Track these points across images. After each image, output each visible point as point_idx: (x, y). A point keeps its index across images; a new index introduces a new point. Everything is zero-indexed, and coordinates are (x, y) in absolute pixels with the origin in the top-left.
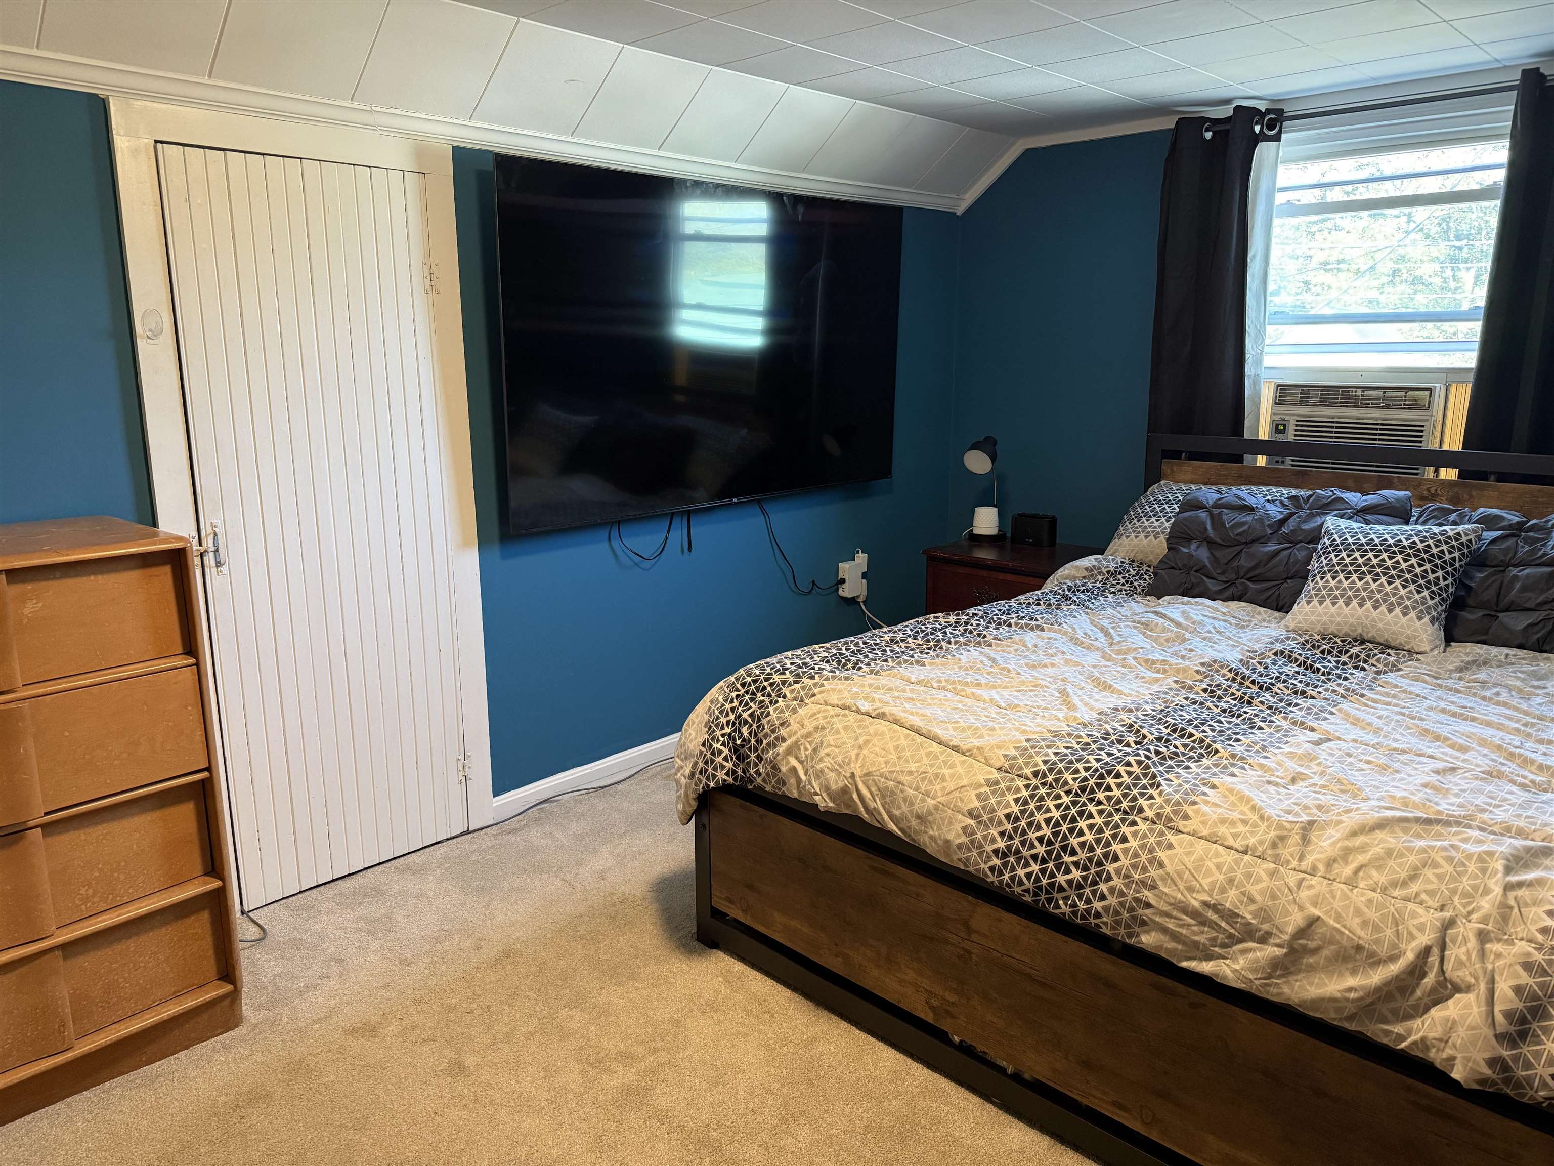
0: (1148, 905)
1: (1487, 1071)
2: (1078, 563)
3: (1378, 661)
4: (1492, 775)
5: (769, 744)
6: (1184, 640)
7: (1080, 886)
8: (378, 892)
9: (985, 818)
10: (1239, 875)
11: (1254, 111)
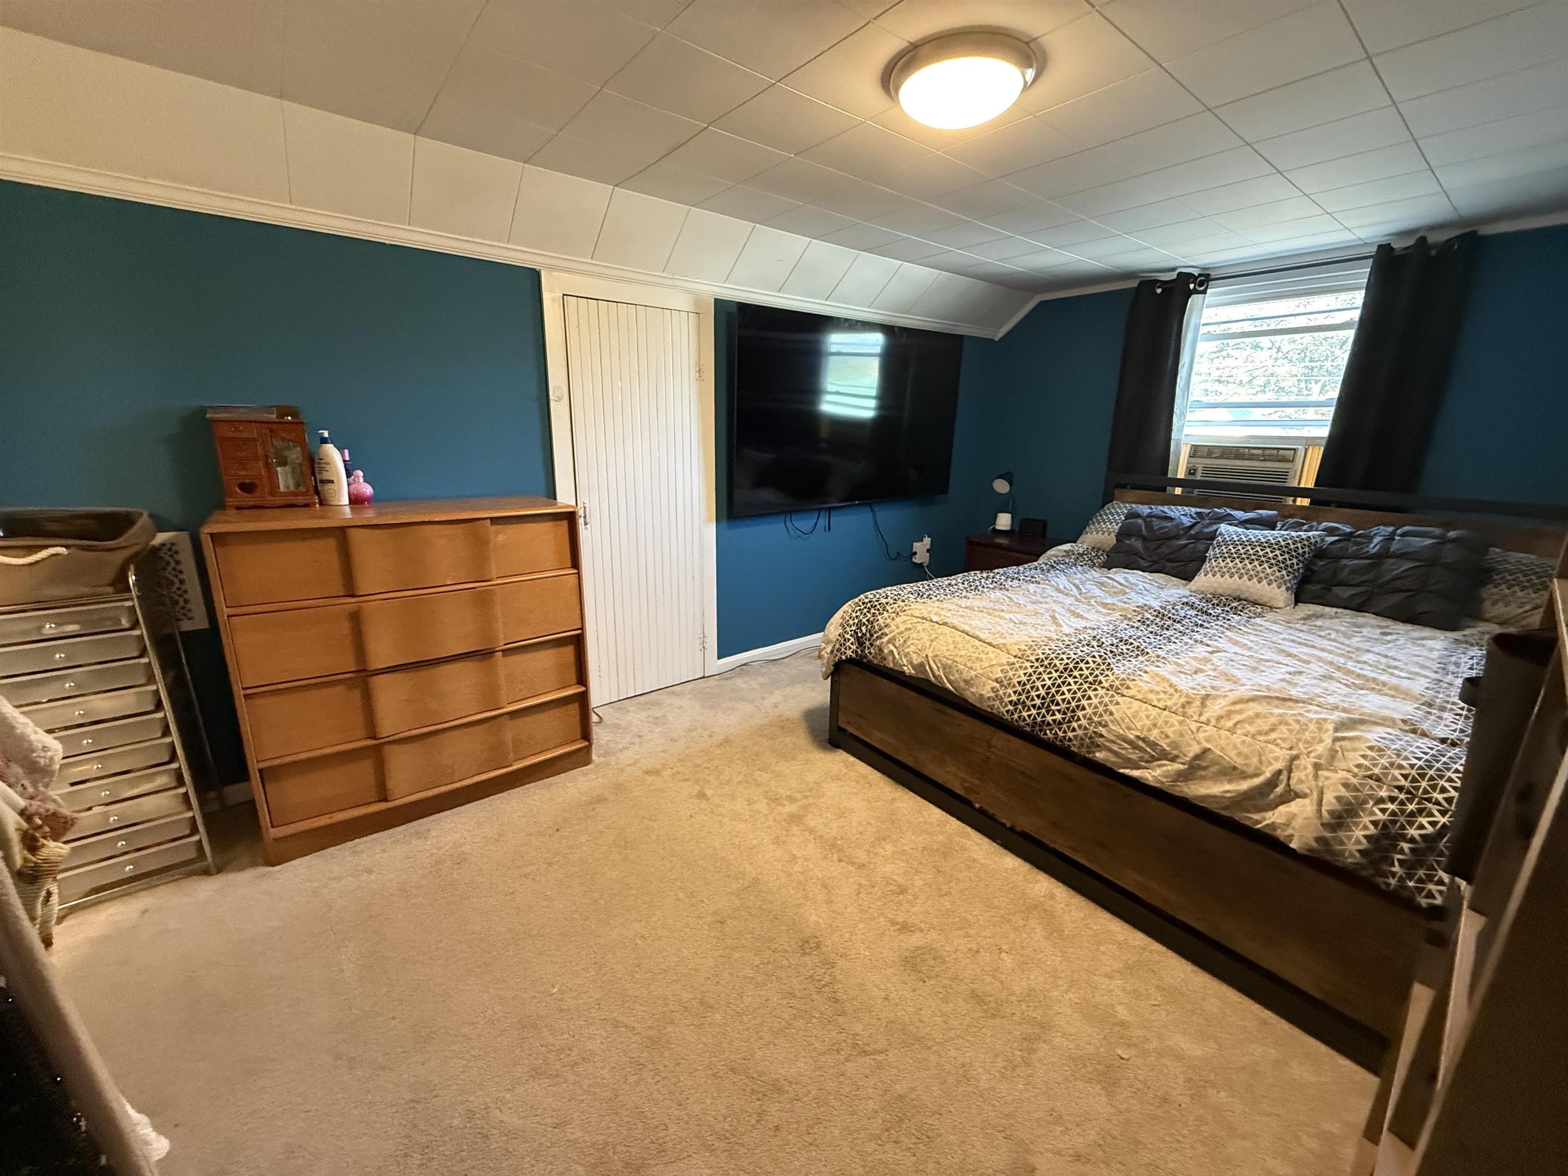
0: (1102, 736)
1: (1314, 844)
2: (1059, 547)
3: (1250, 611)
4: (1326, 677)
5: (877, 637)
6: (1126, 593)
7: (1060, 723)
8: (658, 704)
9: (1005, 683)
10: (1160, 722)
11: (1190, 275)
